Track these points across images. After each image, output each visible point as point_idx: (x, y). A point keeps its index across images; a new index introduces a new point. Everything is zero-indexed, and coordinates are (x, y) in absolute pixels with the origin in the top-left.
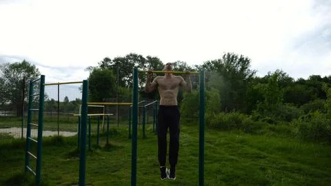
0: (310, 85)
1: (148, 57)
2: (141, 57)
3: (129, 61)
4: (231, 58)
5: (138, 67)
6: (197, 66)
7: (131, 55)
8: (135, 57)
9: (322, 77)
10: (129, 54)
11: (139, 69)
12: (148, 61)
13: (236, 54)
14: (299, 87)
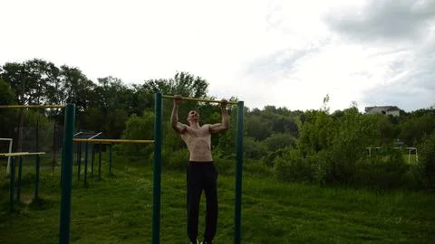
0: (266, 117)
1: (63, 67)
2: (52, 66)
3: (32, 70)
4: (184, 79)
5: (47, 80)
6: (135, 86)
7: (36, 61)
8: (42, 65)
9: (277, 108)
10: (32, 59)
11: (48, 83)
12: (64, 74)
13: (191, 74)
14: (254, 118)
